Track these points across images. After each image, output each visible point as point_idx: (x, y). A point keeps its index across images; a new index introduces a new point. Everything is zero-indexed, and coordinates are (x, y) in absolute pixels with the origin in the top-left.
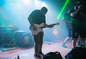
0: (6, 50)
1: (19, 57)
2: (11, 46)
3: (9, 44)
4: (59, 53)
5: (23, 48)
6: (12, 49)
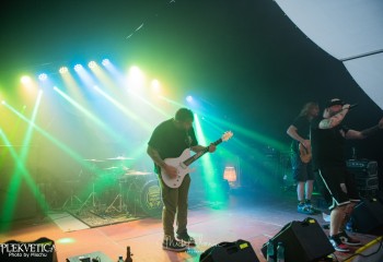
0: (100, 223)
1: (131, 252)
2: (114, 214)
3: (108, 205)
4: (249, 243)
5: (143, 218)
6: (116, 220)
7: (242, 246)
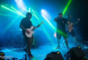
2: (20, 47)
3: (18, 45)
7: (58, 53)
